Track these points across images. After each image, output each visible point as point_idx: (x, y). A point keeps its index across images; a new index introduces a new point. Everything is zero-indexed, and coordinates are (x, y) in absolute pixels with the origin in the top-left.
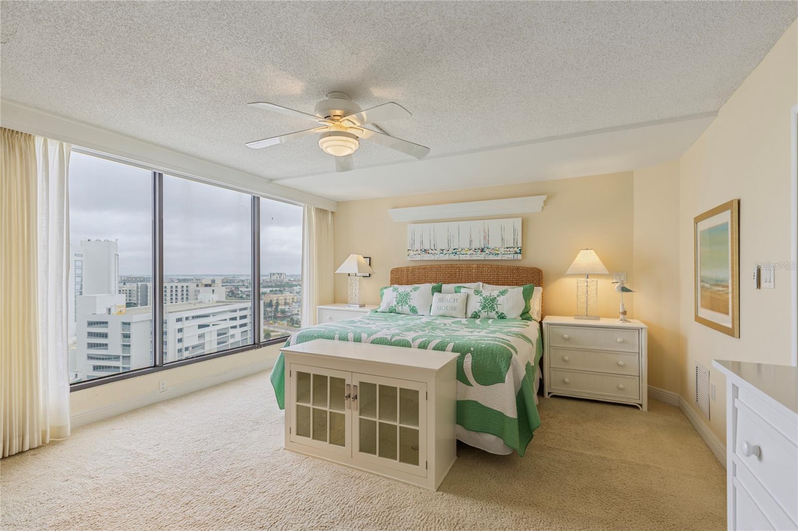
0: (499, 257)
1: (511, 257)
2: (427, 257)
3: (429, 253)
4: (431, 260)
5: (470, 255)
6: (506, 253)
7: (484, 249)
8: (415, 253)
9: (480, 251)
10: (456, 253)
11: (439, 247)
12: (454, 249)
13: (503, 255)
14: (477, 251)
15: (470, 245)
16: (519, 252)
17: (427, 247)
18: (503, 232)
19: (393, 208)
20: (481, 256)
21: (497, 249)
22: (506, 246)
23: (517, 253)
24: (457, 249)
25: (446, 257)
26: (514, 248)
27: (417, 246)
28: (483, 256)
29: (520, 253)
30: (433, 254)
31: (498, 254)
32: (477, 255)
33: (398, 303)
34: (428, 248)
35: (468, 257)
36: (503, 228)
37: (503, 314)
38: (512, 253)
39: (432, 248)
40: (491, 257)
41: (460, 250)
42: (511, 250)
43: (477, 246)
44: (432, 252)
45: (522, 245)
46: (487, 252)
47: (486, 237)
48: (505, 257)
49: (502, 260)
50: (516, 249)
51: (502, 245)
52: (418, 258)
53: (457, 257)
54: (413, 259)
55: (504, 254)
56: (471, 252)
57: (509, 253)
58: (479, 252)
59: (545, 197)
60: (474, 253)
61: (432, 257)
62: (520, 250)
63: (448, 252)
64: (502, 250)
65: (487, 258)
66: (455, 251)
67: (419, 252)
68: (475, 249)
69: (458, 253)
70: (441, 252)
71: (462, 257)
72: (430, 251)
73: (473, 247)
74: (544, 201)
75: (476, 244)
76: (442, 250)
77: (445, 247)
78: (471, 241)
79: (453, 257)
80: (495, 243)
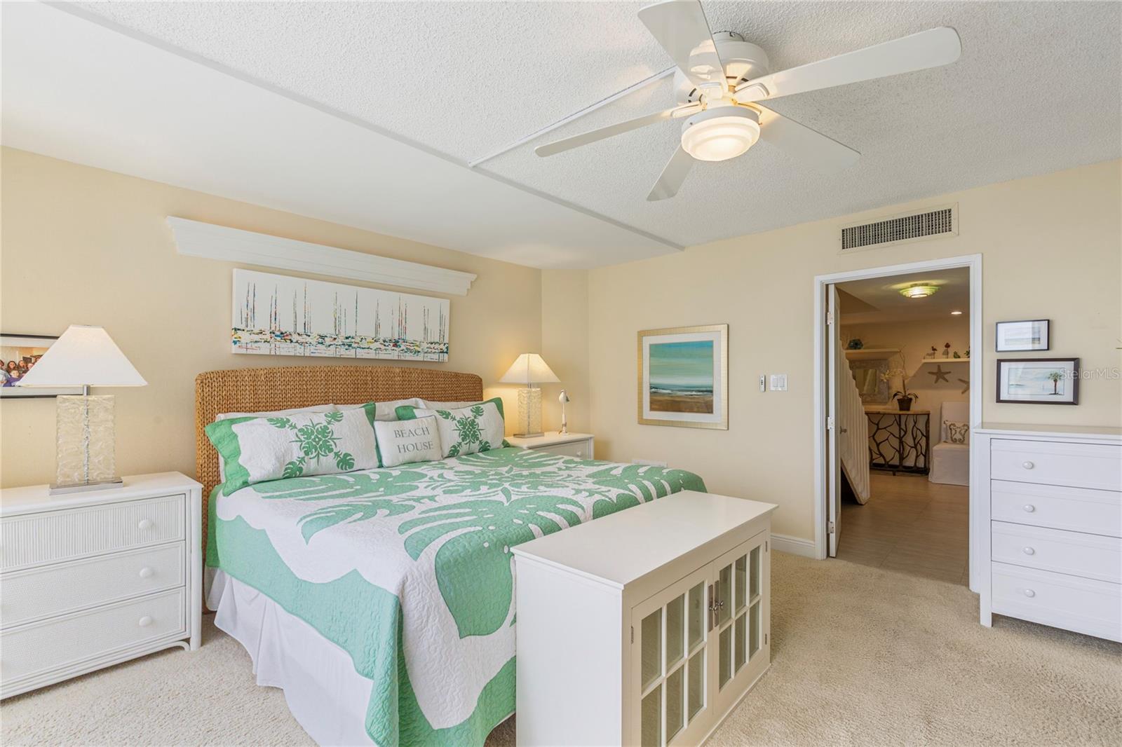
0: (420, 358)
1: (435, 357)
2: (285, 349)
3: (291, 341)
4: (295, 356)
5: (375, 350)
6: (430, 350)
7: (398, 342)
8: (257, 338)
9: (392, 344)
10: (350, 346)
11: (316, 330)
12: (347, 338)
13: (426, 355)
14: (387, 344)
15: (377, 332)
16: (445, 350)
17: (287, 327)
18: (426, 316)
19: (173, 216)
20: (393, 354)
21: (418, 343)
22: (429, 341)
23: (443, 352)
24: (353, 338)
25: (330, 352)
26: (440, 344)
27: (262, 322)
28: (396, 353)
29: (447, 353)
30: (301, 344)
31: (419, 352)
32: (388, 352)
33: (307, 453)
34: (291, 330)
35: (372, 355)
36: (426, 311)
37: (487, 443)
38: (437, 351)
39: (300, 329)
40: (409, 357)
41: (358, 340)
42: (437, 346)
43: (389, 336)
44: (300, 339)
45: (449, 340)
46: (403, 347)
47: (402, 323)
48: (429, 357)
49: (424, 361)
50: (442, 346)
51: (424, 338)
52: (264, 349)
53: (351, 353)
54: (250, 352)
55: (426, 353)
56: (377, 345)
57: (433, 351)
58: (391, 347)
59: (473, 277)
60: (383, 347)
61: (300, 351)
62: (447, 348)
63: (335, 342)
64: (425, 345)
65: (403, 358)
66: (347, 341)
67: (268, 337)
68: (384, 341)
69: (353, 345)
70: (320, 340)
71: (362, 354)
72: (295, 338)
73: (382, 337)
74: (471, 282)
75: (385, 333)
76: (322, 337)
77: (329, 330)
78: (377, 326)
79: (343, 352)
80: (413, 334)
